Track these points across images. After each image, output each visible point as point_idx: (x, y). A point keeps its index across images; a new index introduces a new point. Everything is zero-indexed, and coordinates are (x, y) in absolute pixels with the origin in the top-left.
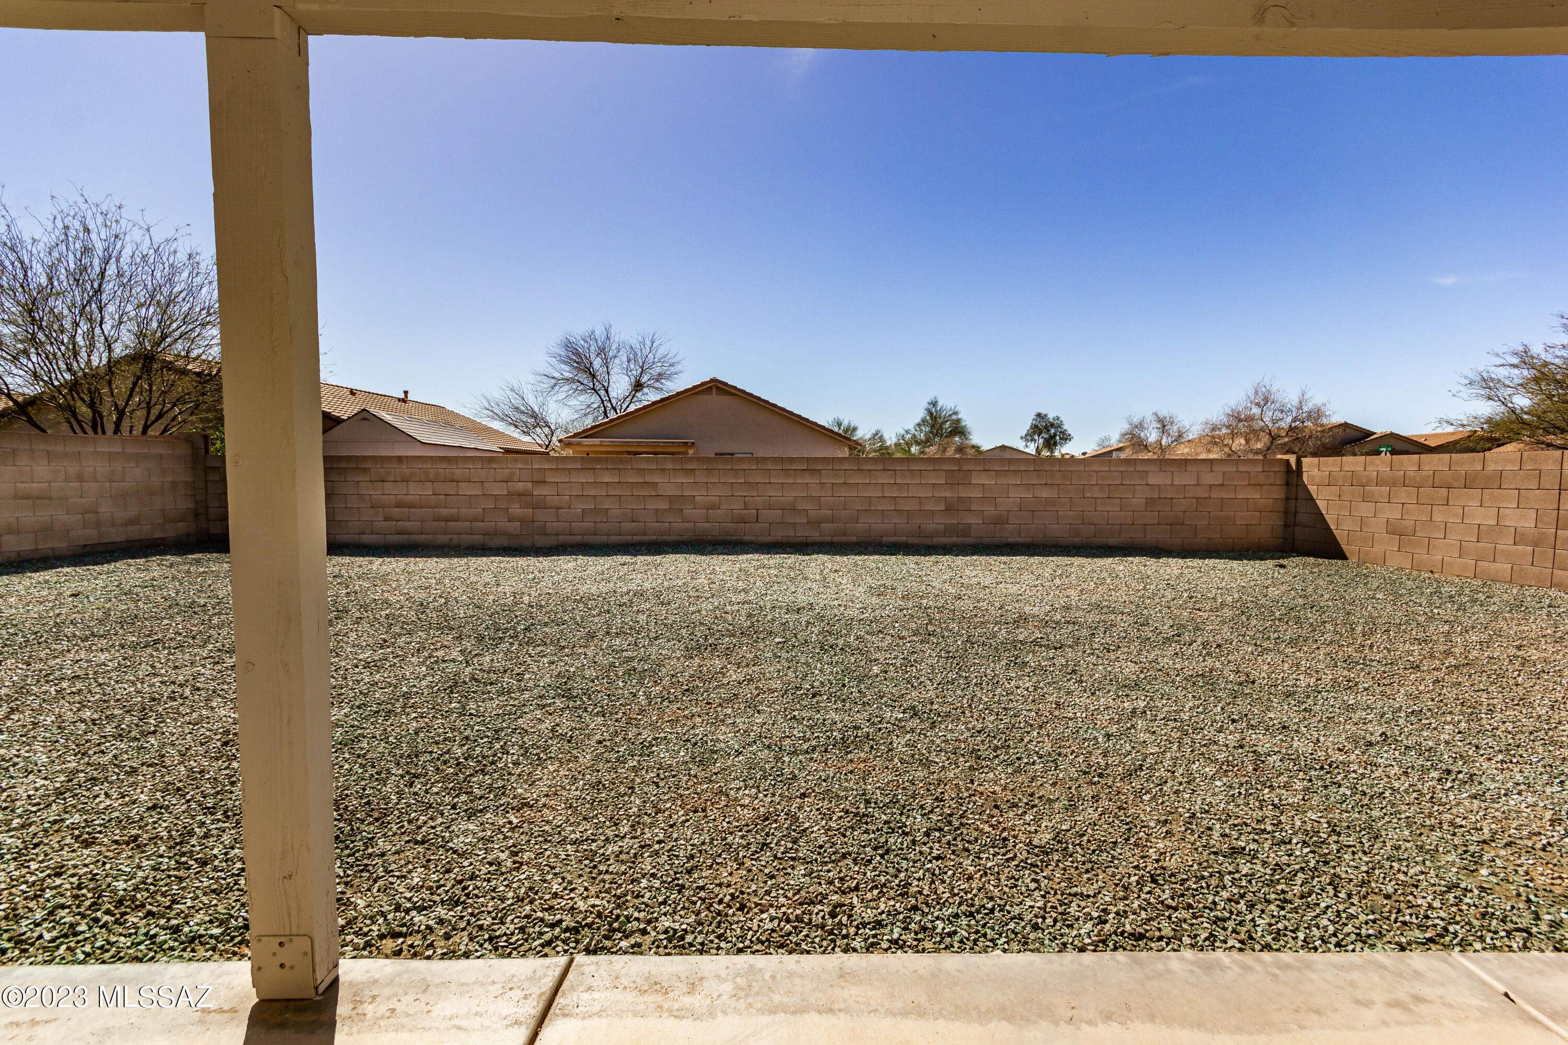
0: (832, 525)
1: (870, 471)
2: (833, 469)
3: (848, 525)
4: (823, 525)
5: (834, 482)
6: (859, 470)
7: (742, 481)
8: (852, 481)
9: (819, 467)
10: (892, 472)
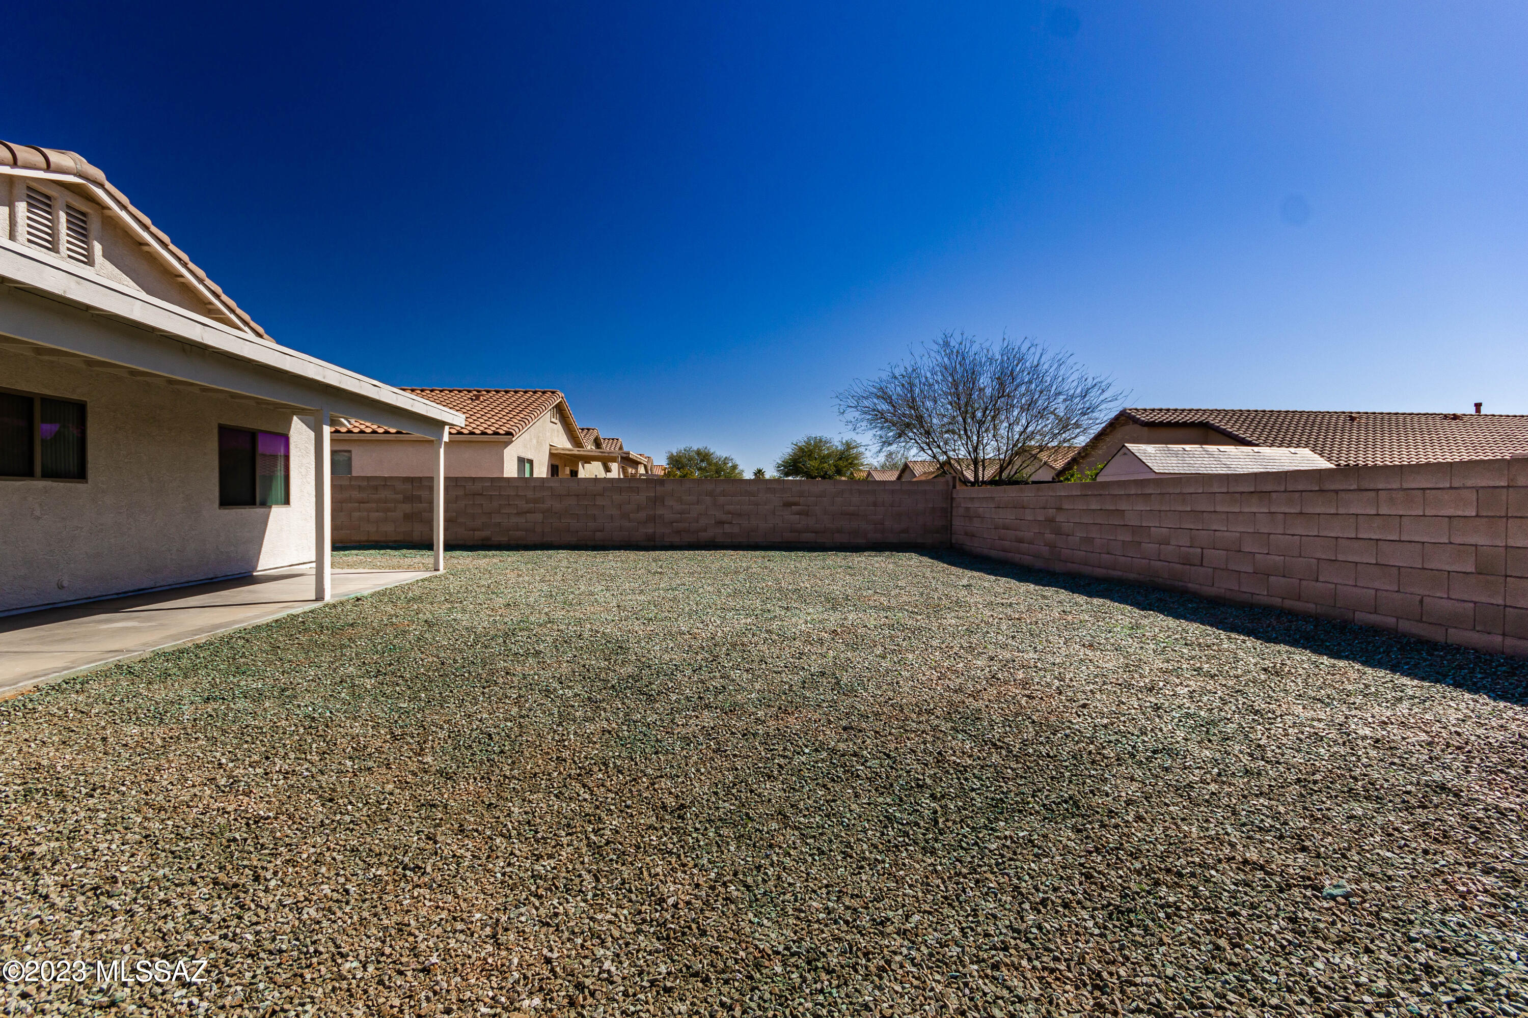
0: (1283, 580)
1: (1336, 492)
2: (1285, 491)
3: (1304, 583)
4: (1272, 578)
5: (1287, 511)
6: (1321, 491)
7: (1189, 509)
8: (1311, 511)
9: (1269, 488)
10: (1373, 494)
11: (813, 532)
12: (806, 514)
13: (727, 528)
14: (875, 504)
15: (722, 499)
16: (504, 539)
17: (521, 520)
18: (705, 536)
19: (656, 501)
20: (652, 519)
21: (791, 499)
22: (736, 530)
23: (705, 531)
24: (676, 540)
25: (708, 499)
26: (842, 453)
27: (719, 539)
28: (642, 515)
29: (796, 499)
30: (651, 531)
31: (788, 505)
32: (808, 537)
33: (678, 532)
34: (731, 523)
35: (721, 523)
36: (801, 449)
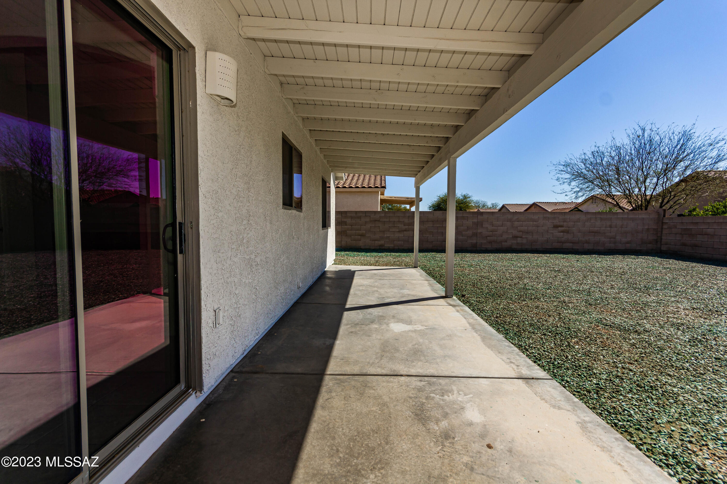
11: (570, 243)
12: (567, 232)
13: (519, 240)
14: (611, 227)
15: (516, 223)
16: (391, 246)
17: (401, 235)
18: (505, 245)
19: (478, 224)
20: (475, 235)
21: (558, 224)
22: (525, 241)
23: (506, 241)
24: (489, 247)
25: (509, 224)
26: (462, 200)
27: (514, 247)
28: (470, 233)
29: (562, 224)
30: (475, 241)
31: (556, 227)
32: (568, 245)
33: (490, 242)
34: (521, 237)
35: (515, 237)
36: (442, 199)
